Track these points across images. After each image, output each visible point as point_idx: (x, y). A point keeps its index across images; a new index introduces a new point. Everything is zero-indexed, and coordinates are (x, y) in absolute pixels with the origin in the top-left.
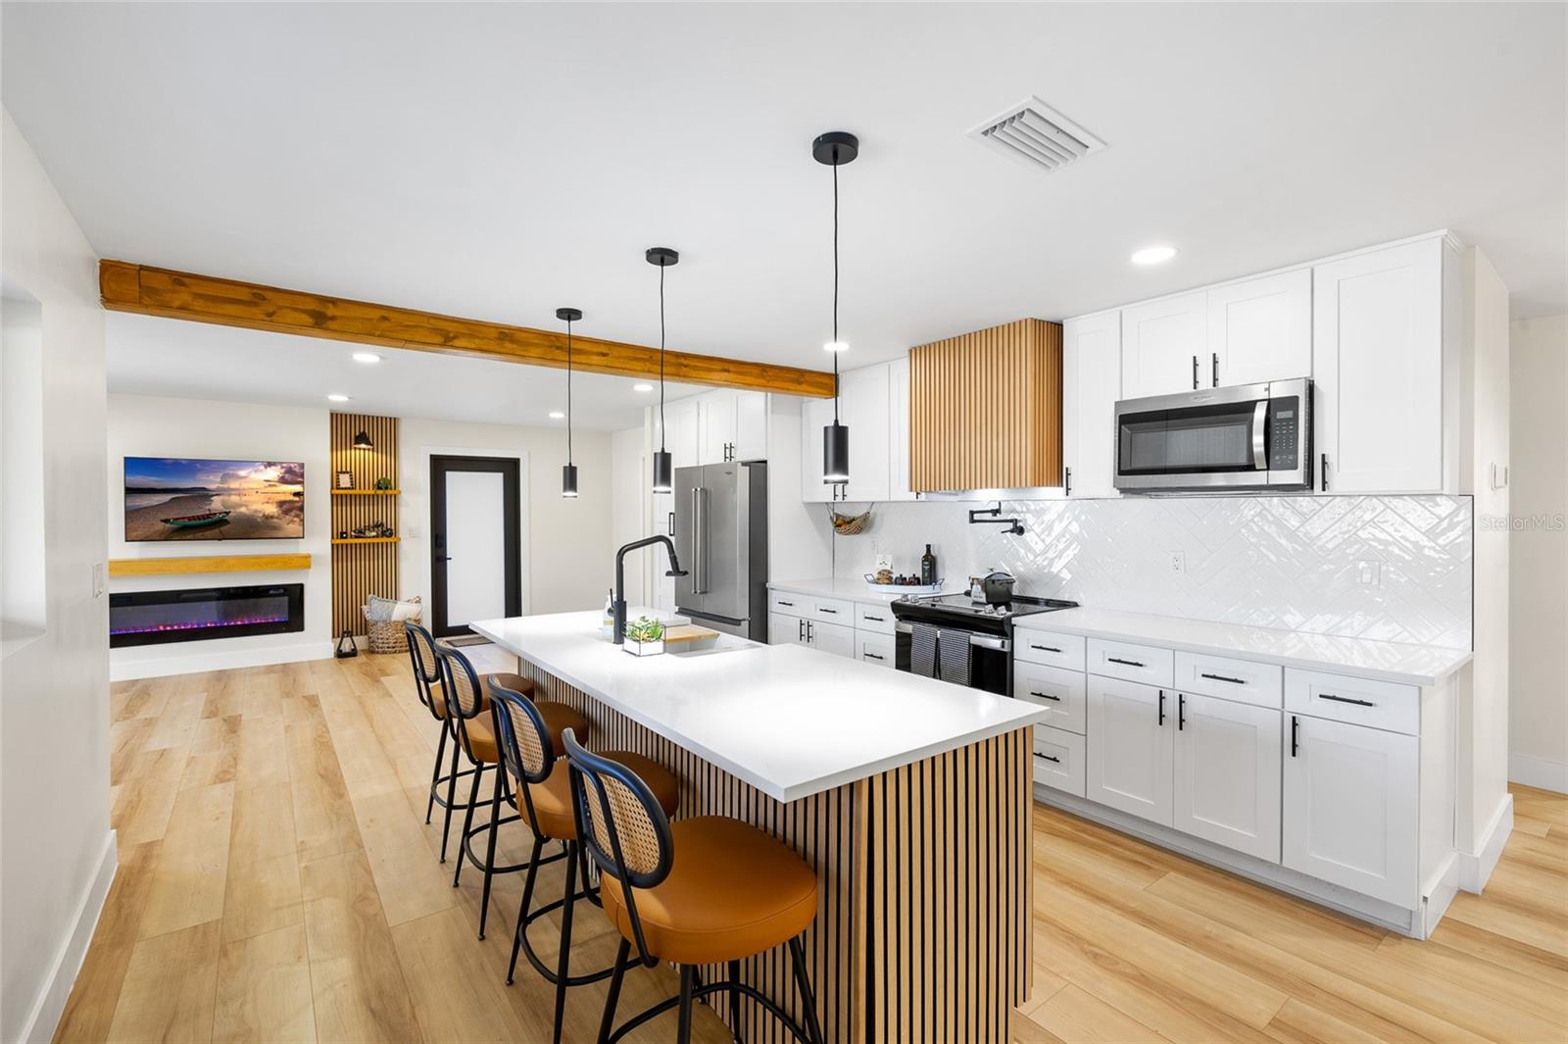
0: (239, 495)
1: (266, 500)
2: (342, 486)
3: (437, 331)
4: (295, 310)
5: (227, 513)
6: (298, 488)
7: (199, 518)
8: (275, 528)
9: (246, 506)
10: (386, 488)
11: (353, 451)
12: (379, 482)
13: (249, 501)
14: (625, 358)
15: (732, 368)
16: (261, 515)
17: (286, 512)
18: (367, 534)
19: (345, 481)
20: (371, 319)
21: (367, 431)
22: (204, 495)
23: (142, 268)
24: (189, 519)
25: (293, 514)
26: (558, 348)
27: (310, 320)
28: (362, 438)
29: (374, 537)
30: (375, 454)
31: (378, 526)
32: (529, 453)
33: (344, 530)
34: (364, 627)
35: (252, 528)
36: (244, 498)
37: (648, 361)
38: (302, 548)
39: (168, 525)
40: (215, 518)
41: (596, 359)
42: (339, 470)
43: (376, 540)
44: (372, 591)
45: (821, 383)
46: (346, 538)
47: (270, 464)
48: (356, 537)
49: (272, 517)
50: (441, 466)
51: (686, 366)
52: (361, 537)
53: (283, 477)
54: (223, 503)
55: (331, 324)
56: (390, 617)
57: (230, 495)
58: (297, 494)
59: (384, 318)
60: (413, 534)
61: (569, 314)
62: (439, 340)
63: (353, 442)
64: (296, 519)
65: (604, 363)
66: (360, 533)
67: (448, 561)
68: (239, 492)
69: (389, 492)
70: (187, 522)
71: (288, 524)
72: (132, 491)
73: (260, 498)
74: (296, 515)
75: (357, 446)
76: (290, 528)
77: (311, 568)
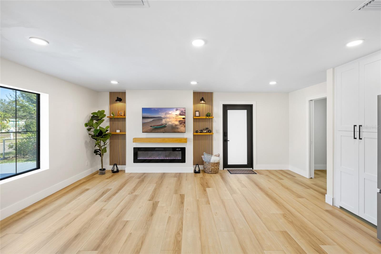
0: (169, 119)
1: (176, 120)
2: (197, 116)
5: (166, 124)
6: (184, 117)
7: (159, 125)
9: (171, 122)
10: (209, 116)
11: (200, 104)
12: (207, 114)
13: (171, 121)
16: (174, 124)
17: (181, 124)
18: (204, 131)
19: (197, 114)
21: (204, 97)
22: (160, 119)
24: (157, 126)
25: (182, 124)
28: (202, 99)
29: (205, 133)
30: (206, 105)
31: (207, 129)
32: (256, 102)
33: (197, 130)
34: (202, 163)
36: (170, 120)
38: (185, 136)
39: (152, 128)
40: (163, 125)
42: (196, 110)
43: (206, 134)
44: (205, 152)
46: (198, 133)
48: (200, 132)
49: (177, 125)
50: (226, 108)
52: (202, 133)
54: (165, 121)
56: (210, 161)
57: (167, 119)
58: (184, 118)
60: (217, 132)
63: (200, 101)
64: (183, 126)
66: (202, 131)
67: (228, 141)
68: (169, 118)
70: (156, 127)
71: (181, 127)
72: (144, 118)
73: (175, 119)
74: (183, 125)
75: (201, 102)
76: (182, 128)
77: (188, 142)
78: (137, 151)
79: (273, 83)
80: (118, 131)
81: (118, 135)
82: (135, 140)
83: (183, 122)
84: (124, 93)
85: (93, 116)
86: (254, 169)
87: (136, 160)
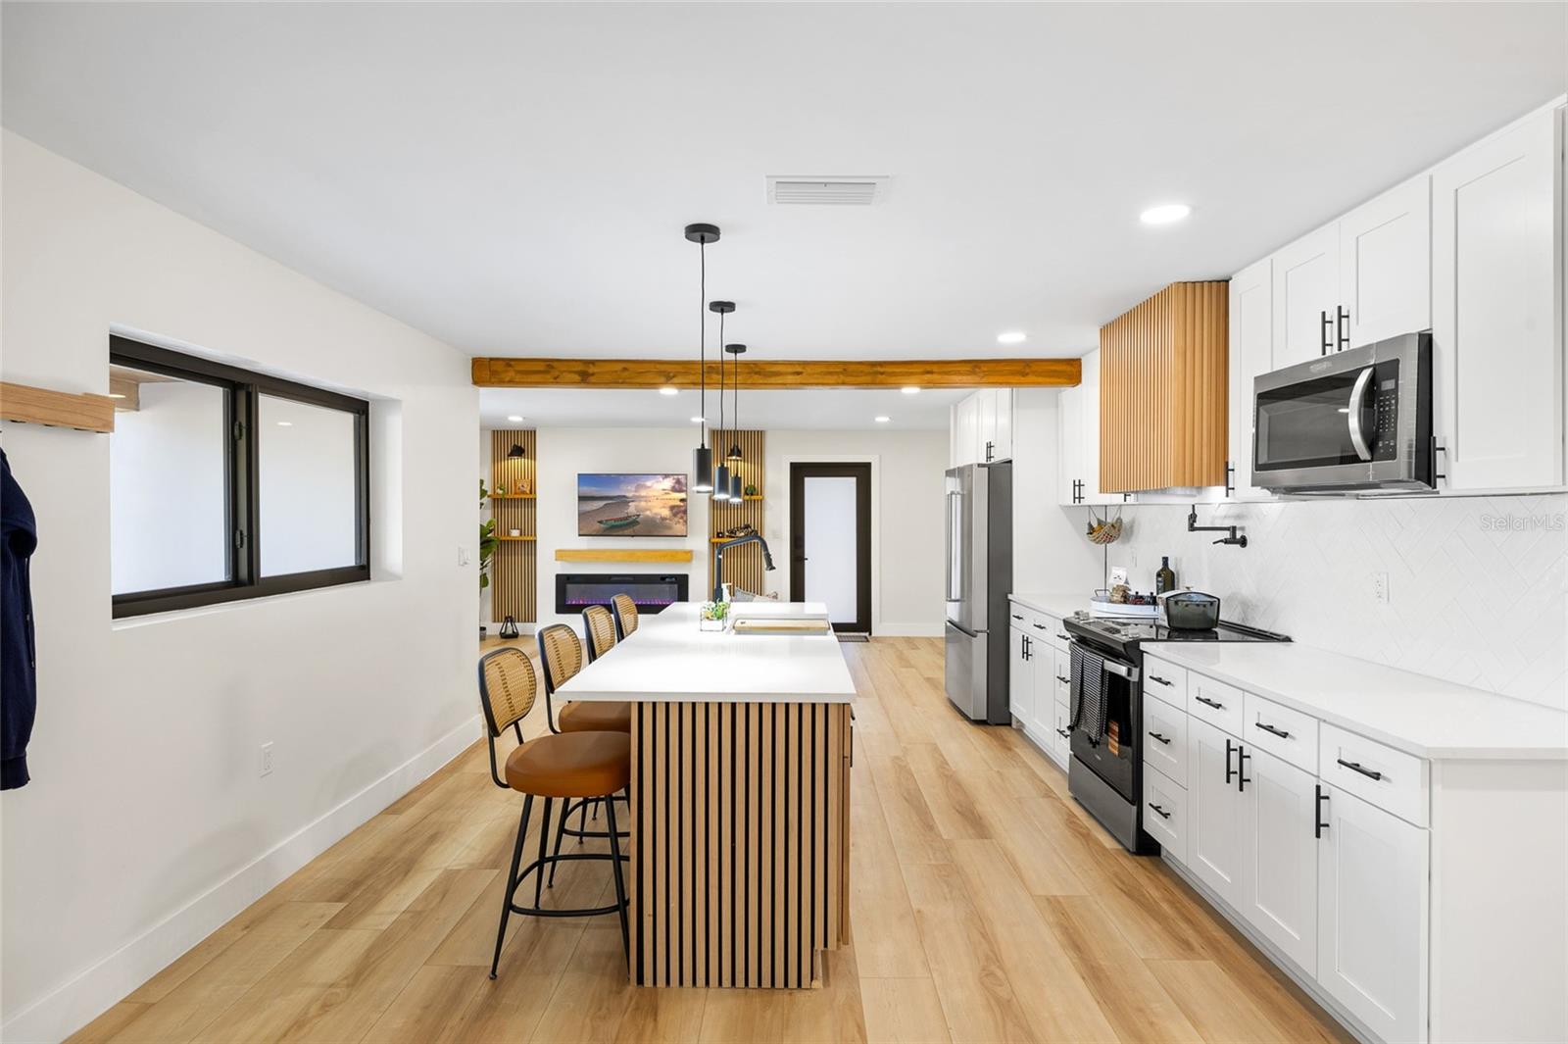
0: (646, 501)
1: (663, 505)
3: (660, 373)
4: (570, 372)
5: (638, 515)
6: (683, 495)
7: (621, 519)
8: (670, 528)
9: (650, 510)
10: (752, 494)
11: (728, 463)
12: (749, 489)
13: (652, 507)
14: (818, 374)
15: (935, 368)
16: (659, 517)
17: (675, 515)
18: (738, 534)
20: (616, 372)
21: (737, 445)
22: (623, 501)
23: (491, 359)
24: (615, 520)
25: (679, 516)
26: (756, 373)
27: (577, 378)
28: (736, 450)
29: (743, 537)
30: (746, 465)
31: (746, 527)
32: (880, 456)
33: (721, 531)
35: (651, 528)
36: (649, 504)
37: (841, 373)
38: (686, 545)
39: (602, 525)
40: (631, 520)
41: (790, 379)
45: (1055, 371)
46: (721, 537)
47: (666, 476)
48: (730, 537)
49: (666, 519)
50: (800, 472)
51: (882, 373)
52: (733, 537)
53: (673, 487)
54: (636, 506)
55: (592, 379)
57: (641, 501)
58: (682, 500)
59: (625, 369)
60: (776, 536)
61: (737, 349)
62: (663, 379)
63: (727, 454)
64: (681, 520)
65: (799, 381)
66: (732, 533)
67: (806, 561)
68: (646, 499)
69: (753, 497)
70: (613, 522)
71: (676, 525)
72: (582, 499)
73: (659, 503)
74: (682, 518)
75: (729, 457)
76: (678, 528)
77: (694, 562)
78: (563, 582)
79: (882, 419)
80: (515, 533)
81: (515, 542)
82: (561, 555)
83: (680, 511)
84: (531, 434)
86: (873, 635)
87: (563, 607)
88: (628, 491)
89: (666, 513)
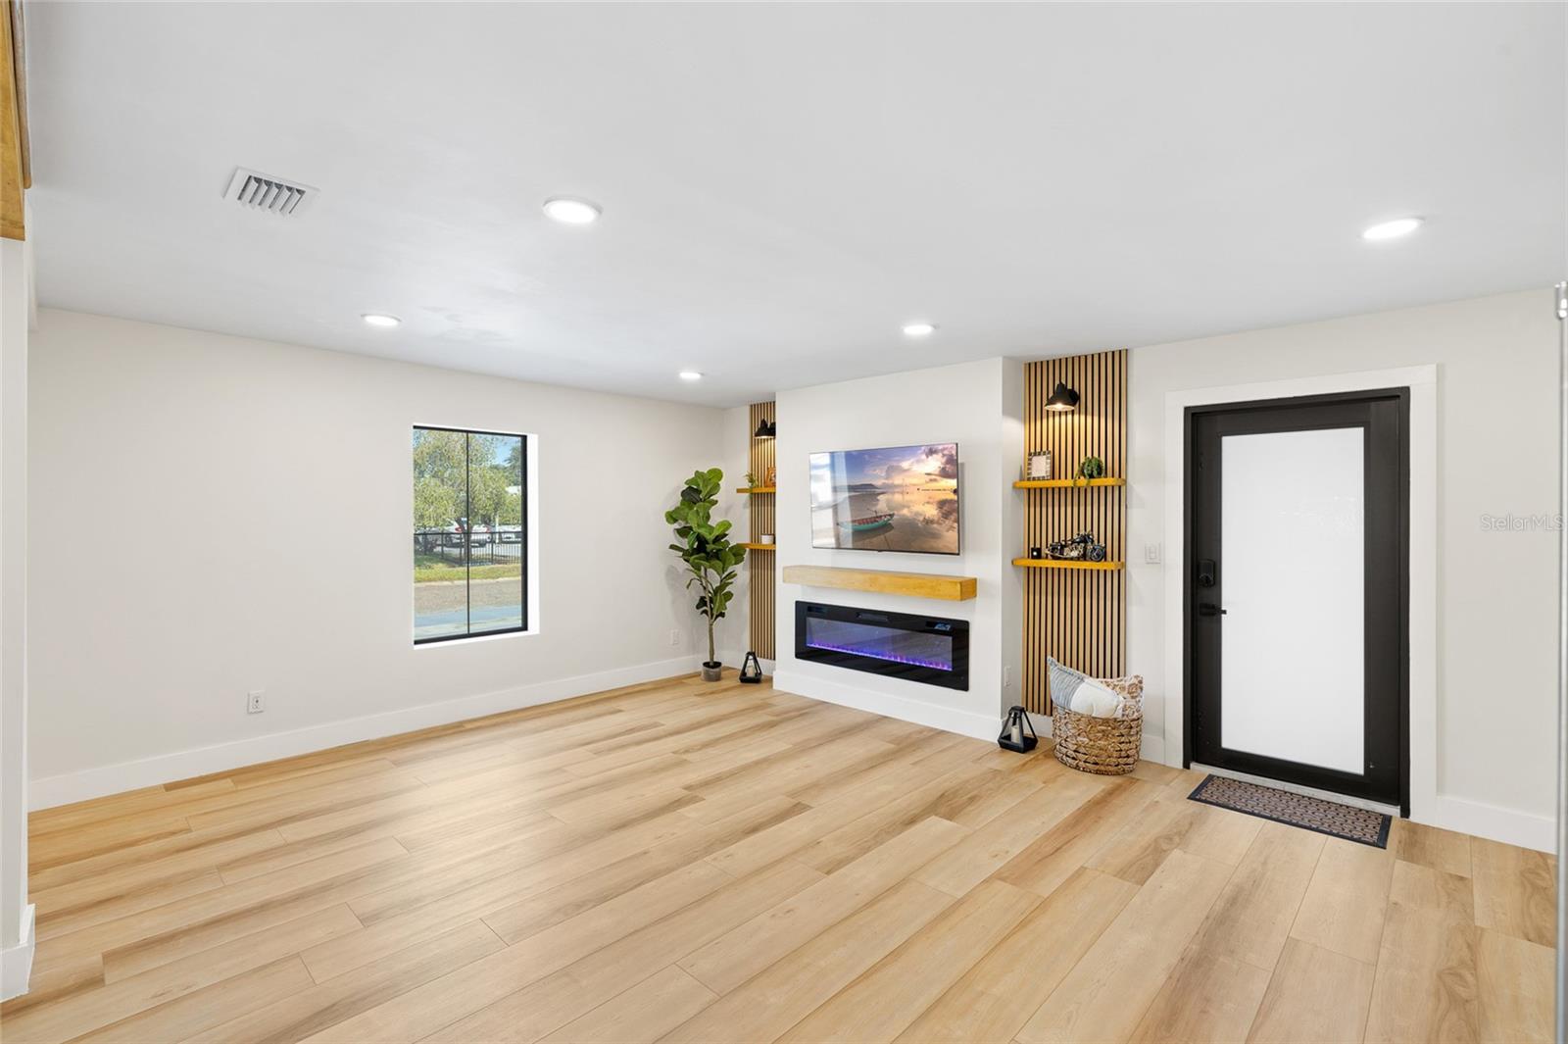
0: (902, 493)
1: (927, 500)
2: (1035, 474)
5: (891, 516)
6: (957, 483)
7: (868, 521)
8: (935, 536)
9: (908, 507)
10: (1091, 476)
12: (1084, 465)
13: (911, 501)
16: (921, 519)
17: (946, 516)
18: (1067, 552)
19: (1041, 467)
22: (869, 493)
24: (859, 522)
25: (952, 517)
29: (1078, 559)
31: (1085, 540)
33: (1038, 546)
35: (910, 538)
36: (907, 497)
38: (967, 567)
40: (881, 522)
42: (1032, 451)
43: (1076, 565)
46: (1039, 557)
47: (931, 452)
48: (1051, 557)
49: (932, 522)
50: (1211, 425)
52: (1059, 558)
53: (944, 469)
54: (888, 502)
56: (1068, 702)
57: (894, 493)
58: (956, 491)
60: (1154, 559)
63: (1045, 402)
64: (955, 525)
66: (1058, 551)
67: (1223, 615)
68: (902, 489)
69: (1096, 482)
70: (857, 526)
71: (948, 531)
73: (921, 496)
74: (956, 521)
75: (1051, 408)
76: (950, 537)
77: (977, 598)
78: (803, 612)
80: (764, 541)
83: (952, 509)
84: (772, 406)
85: (690, 488)
86: (1413, 818)
87: (801, 650)
88: (879, 477)
89: (932, 512)
